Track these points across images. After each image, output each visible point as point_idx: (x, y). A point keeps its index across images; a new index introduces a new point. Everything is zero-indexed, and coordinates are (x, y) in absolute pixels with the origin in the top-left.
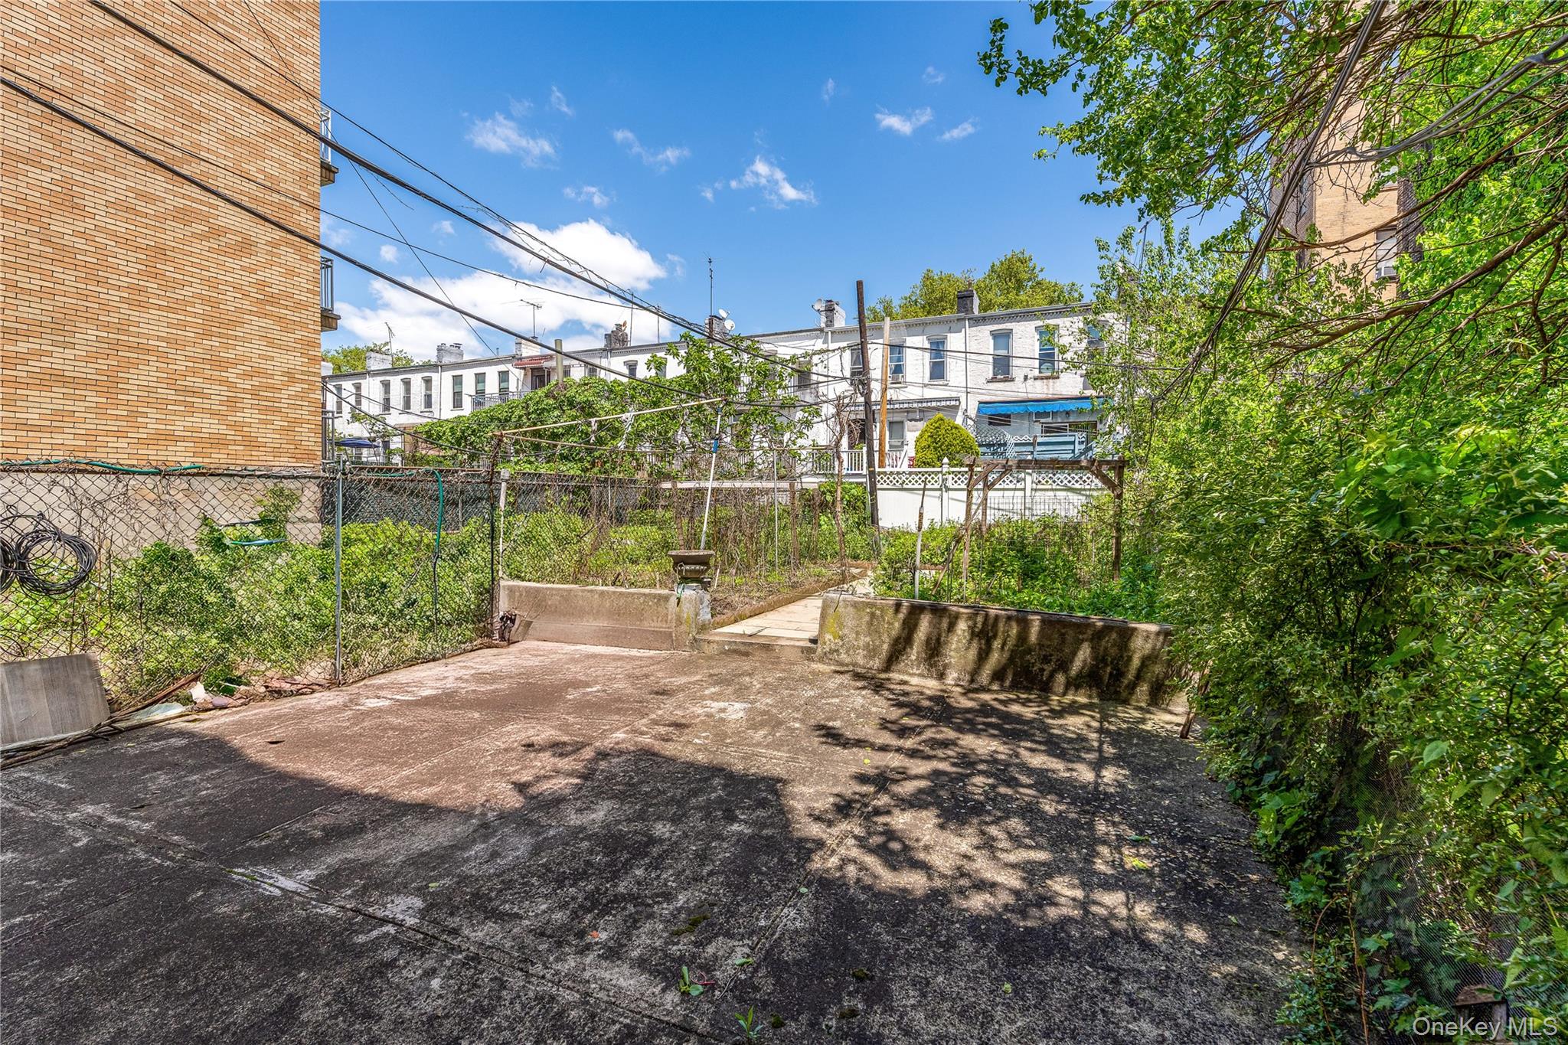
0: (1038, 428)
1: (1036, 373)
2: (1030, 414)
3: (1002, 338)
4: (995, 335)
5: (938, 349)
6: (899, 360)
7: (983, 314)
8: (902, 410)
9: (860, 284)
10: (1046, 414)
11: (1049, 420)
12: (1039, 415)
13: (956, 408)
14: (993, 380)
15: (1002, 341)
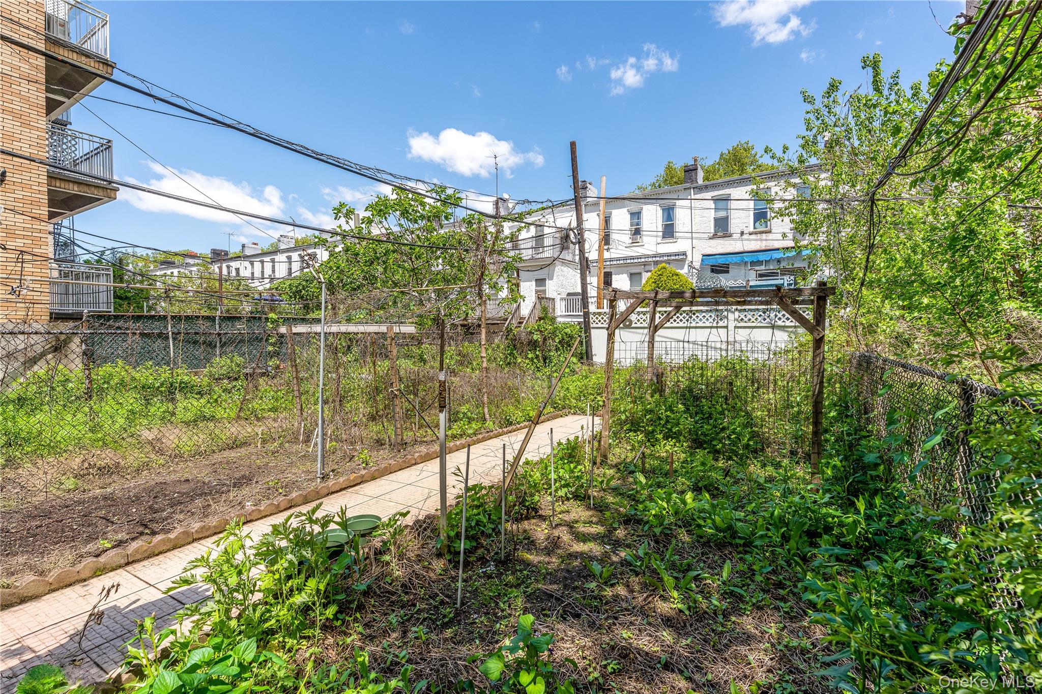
0: (752, 275)
1: (751, 229)
2: (746, 263)
3: (722, 202)
4: (716, 200)
5: (669, 213)
6: (638, 224)
7: (707, 183)
8: (639, 264)
9: (573, 145)
10: (759, 263)
11: (763, 267)
12: (753, 263)
13: (684, 261)
14: (715, 237)
15: (721, 204)
